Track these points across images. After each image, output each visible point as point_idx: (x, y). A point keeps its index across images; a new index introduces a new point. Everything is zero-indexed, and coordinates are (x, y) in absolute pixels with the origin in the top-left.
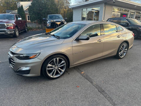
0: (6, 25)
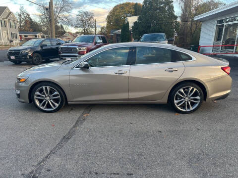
0: (78, 49)
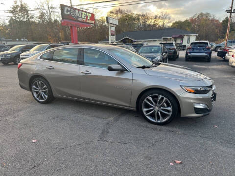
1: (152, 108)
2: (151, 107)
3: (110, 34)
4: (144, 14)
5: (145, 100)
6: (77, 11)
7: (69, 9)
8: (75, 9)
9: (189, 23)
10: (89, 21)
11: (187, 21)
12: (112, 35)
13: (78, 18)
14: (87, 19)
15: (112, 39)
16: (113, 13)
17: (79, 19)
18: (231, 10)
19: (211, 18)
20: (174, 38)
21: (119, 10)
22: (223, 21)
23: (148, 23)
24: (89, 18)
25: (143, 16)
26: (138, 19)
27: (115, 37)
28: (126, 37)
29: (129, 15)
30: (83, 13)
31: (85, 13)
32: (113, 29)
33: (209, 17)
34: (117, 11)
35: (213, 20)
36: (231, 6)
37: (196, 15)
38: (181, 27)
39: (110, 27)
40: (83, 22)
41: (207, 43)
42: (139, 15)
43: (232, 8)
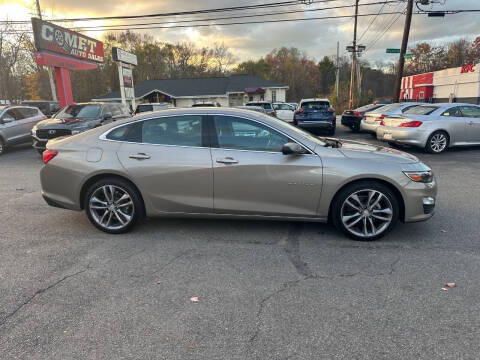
1: (358, 214)
2: (357, 211)
3: (122, 83)
4: (181, 44)
5: (347, 201)
6: (67, 34)
7: (51, 29)
8: (63, 30)
9: (266, 65)
10: (93, 57)
11: (262, 61)
12: (126, 85)
13: (71, 48)
14: (88, 52)
15: (128, 93)
16: (114, 39)
17: (73, 52)
18: (354, 48)
19: (300, 57)
20: (249, 93)
21: (128, 34)
22: (321, 64)
23: (189, 63)
24: (92, 51)
25: (179, 48)
26: (171, 55)
27: (132, 90)
28: (156, 90)
29: (151, 45)
30: (81, 39)
31: (85, 40)
32: (129, 73)
33: (296, 56)
34: (123, 36)
35: (304, 62)
36: (353, 40)
37: (275, 50)
38: (254, 74)
39: (120, 68)
40: (81, 58)
41: (327, 103)
42: (170, 47)
43: (354, 43)
